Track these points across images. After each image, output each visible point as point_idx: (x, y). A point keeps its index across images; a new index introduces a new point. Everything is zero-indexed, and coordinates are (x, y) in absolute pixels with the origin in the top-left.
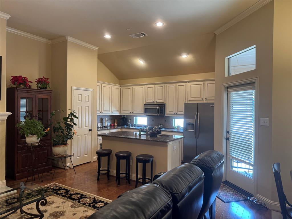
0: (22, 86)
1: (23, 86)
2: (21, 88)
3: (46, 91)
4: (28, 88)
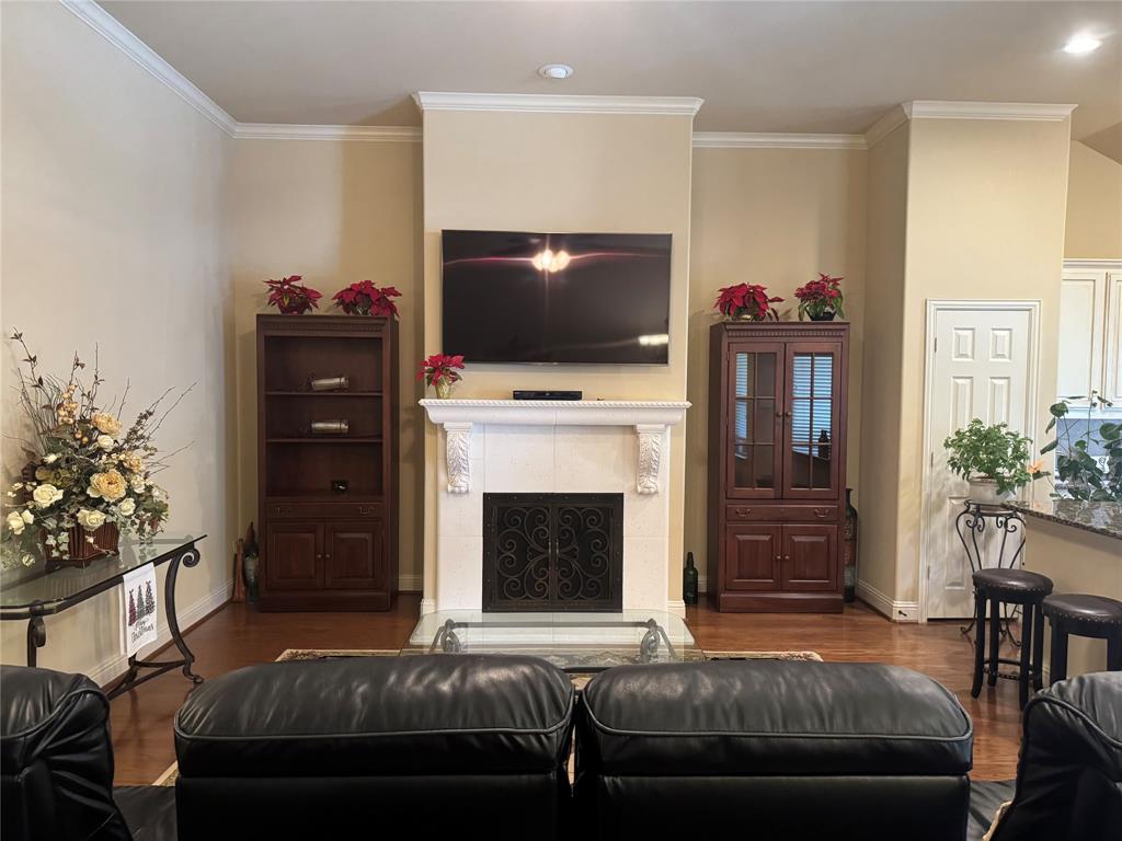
0: (745, 316)
1: (749, 317)
2: (743, 324)
3: (830, 327)
4: (767, 320)
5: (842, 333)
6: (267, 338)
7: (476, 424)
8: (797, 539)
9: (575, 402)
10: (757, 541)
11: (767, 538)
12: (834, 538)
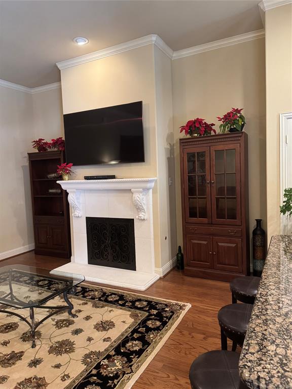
5: (239, 138)
6: (32, 161)
7: (77, 190)
8: (220, 244)
9: (113, 180)
10: (201, 244)
11: (205, 243)
12: (239, 245)
